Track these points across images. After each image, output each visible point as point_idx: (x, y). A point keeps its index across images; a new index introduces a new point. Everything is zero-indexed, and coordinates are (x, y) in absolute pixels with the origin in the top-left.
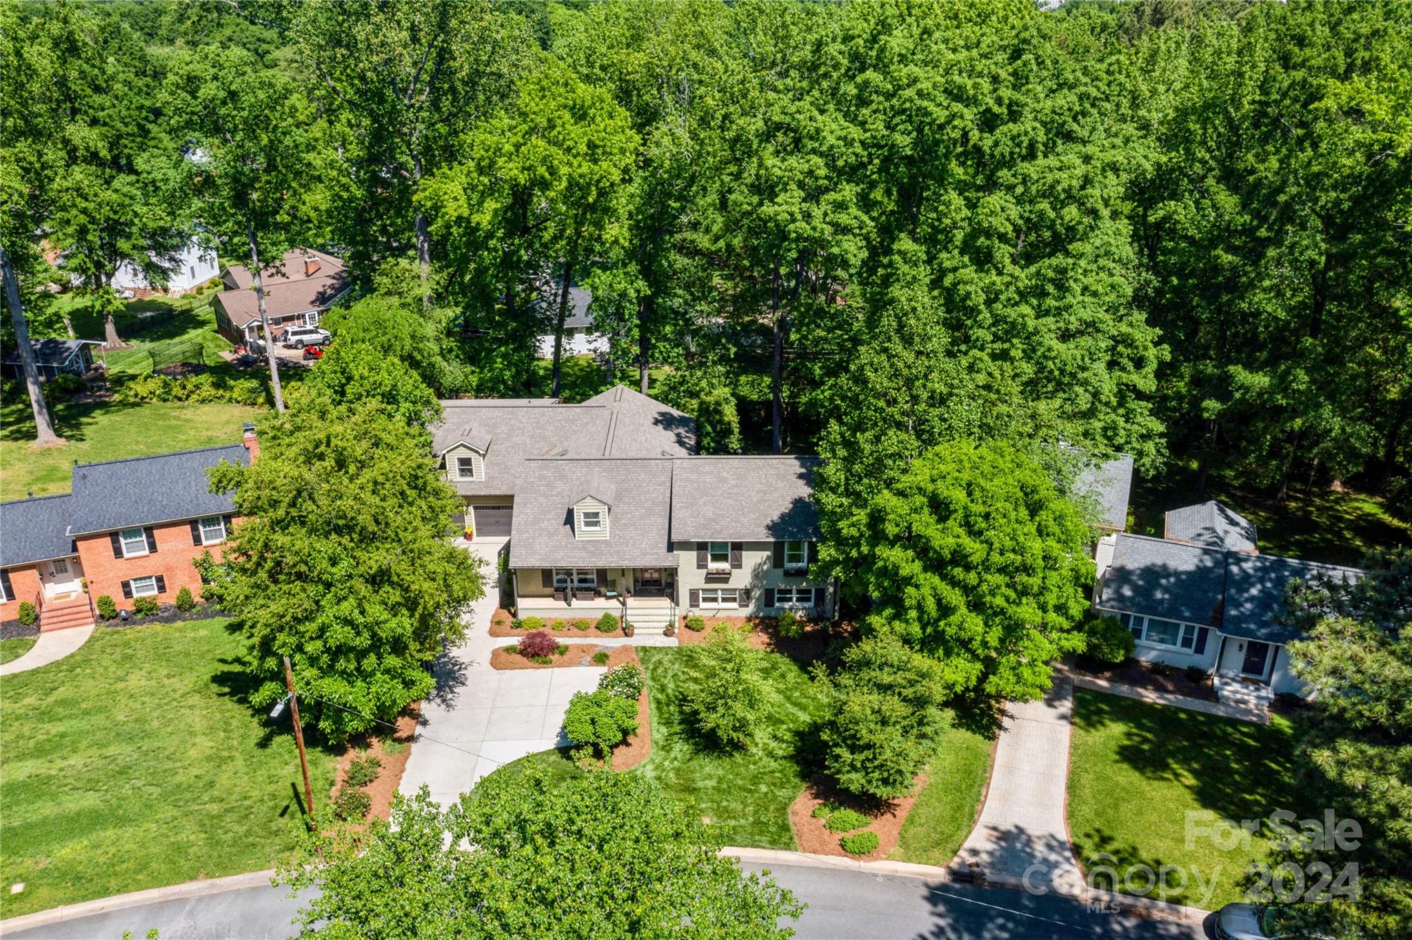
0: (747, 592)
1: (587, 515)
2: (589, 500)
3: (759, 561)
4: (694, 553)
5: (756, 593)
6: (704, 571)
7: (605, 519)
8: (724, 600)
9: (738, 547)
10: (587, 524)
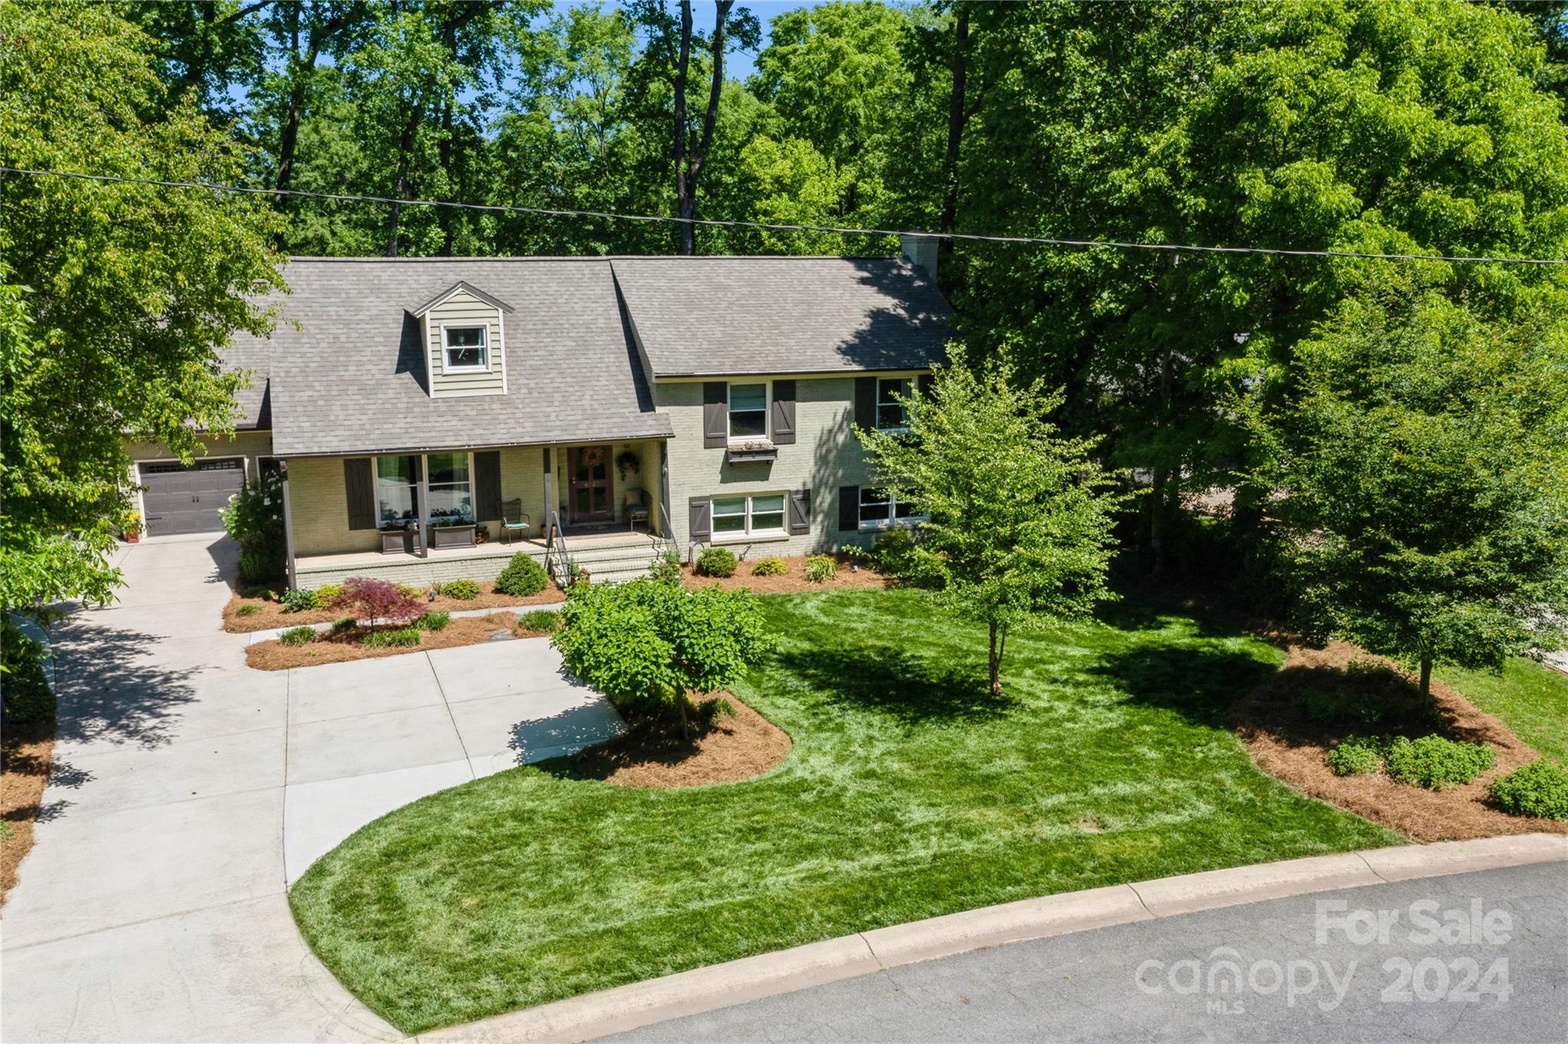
0: (807, 496)
1: (454, 335)
2: (459, 296)
3: (828, 424)
4: (698, 412)
5: (825, 499)
6: (720, 453)
7: (494, 343)
8: (761, 522)
9: (787, 389)
10: (455, 358)
